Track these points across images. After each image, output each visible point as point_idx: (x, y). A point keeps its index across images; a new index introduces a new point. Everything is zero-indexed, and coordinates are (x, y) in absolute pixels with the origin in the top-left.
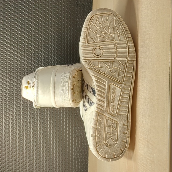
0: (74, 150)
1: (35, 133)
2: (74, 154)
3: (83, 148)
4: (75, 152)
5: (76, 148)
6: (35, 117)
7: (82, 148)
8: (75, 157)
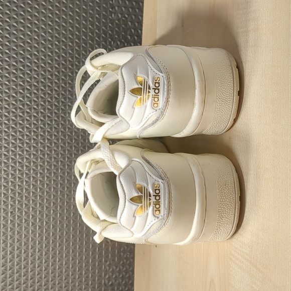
0: (105, 267)
1: (24, 232)
2: (105, 276)
3: (123, 263)
4: (106, 271)
5: (108, 263)
6: (24, 201)
7: (121, 263)
8: (107, 281)
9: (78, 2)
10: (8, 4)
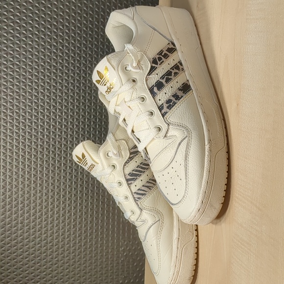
1: (56, 177)
6: (57, 152)
9: (85, 2)
10: (25, 4)
